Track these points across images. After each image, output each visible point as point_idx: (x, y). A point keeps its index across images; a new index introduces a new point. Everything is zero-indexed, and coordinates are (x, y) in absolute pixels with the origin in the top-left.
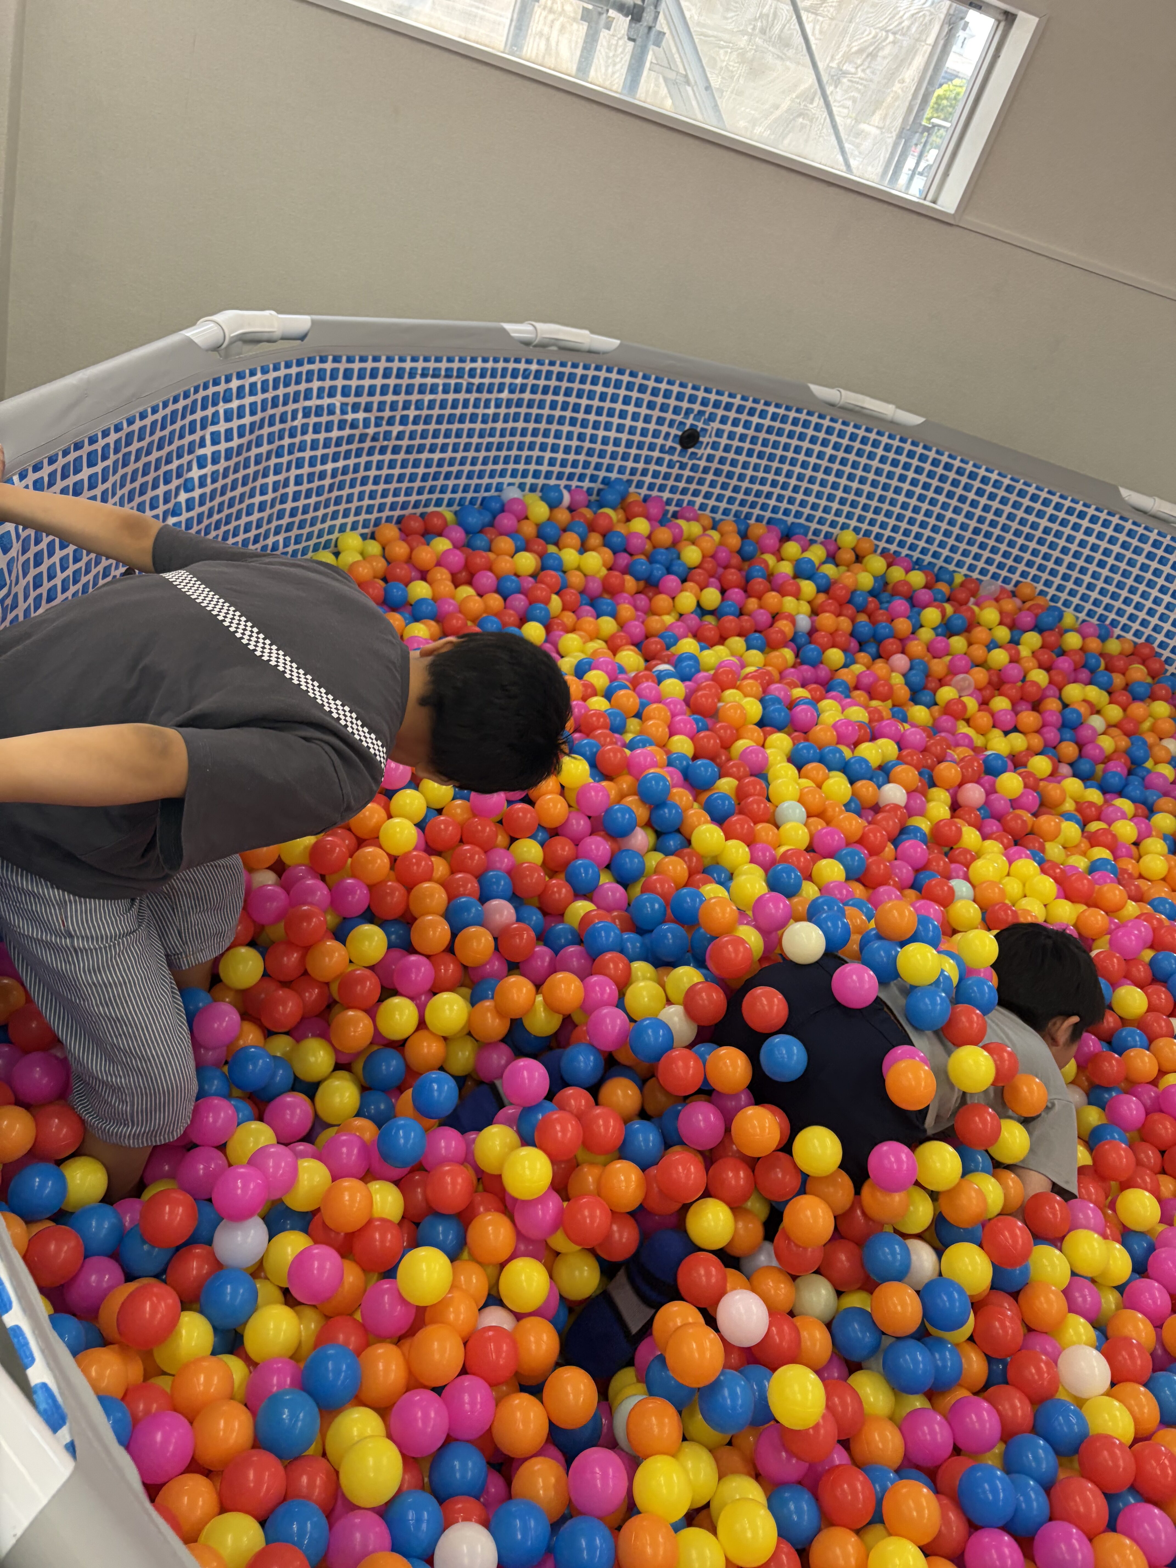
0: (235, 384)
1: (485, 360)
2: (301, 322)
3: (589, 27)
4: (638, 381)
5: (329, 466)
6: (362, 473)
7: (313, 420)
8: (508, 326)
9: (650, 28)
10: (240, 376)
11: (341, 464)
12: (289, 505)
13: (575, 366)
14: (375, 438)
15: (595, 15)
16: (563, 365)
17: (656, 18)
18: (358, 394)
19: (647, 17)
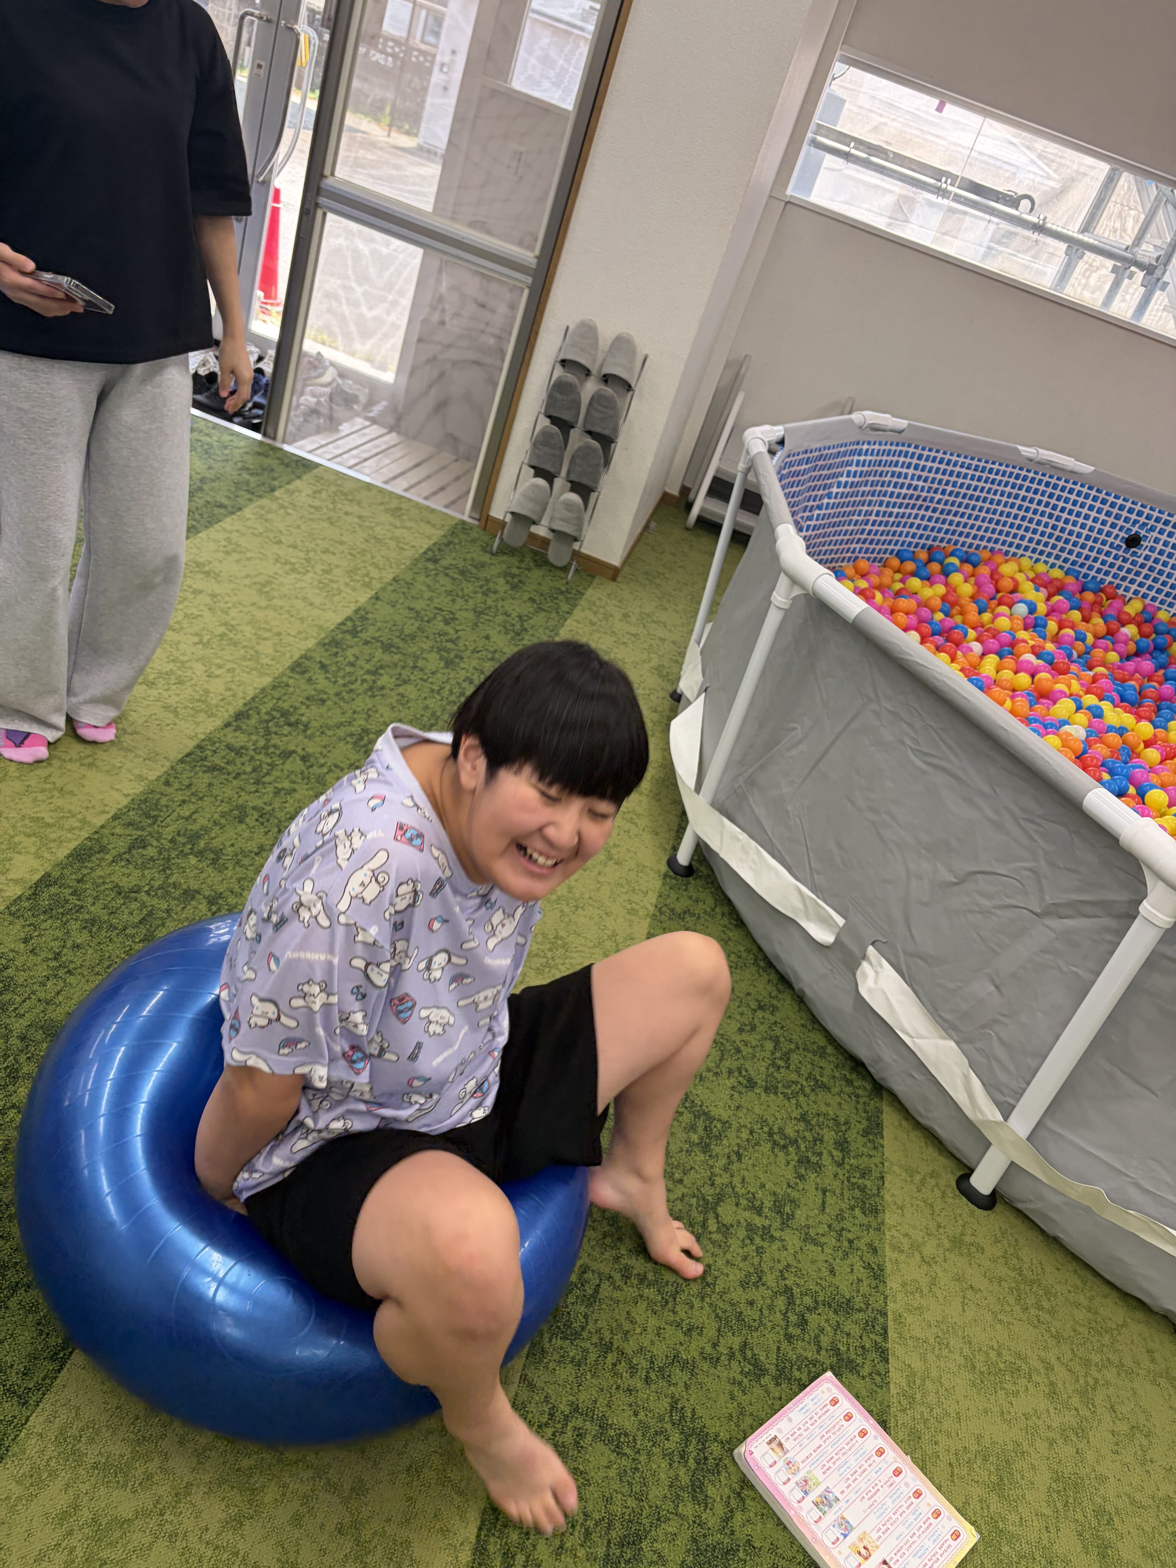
0: (865, 447)
1: (1001, 465)
2: (902, 423)
3: (1116, 278)
4: (1102, 496)
5: (896, 510)
6: (911, 520)
7: (895, 479)
8: (1020, 448)
9: (1158, 280)
10: (869, 443)
11: (902, 510)
12: (868, 527)
13: (1059, 479)
14: (924, 500)
15: (1122, 270)
16: (1051, 477)
17: (1164, 273)
18: (923, 470)
19: (1158, 273)
